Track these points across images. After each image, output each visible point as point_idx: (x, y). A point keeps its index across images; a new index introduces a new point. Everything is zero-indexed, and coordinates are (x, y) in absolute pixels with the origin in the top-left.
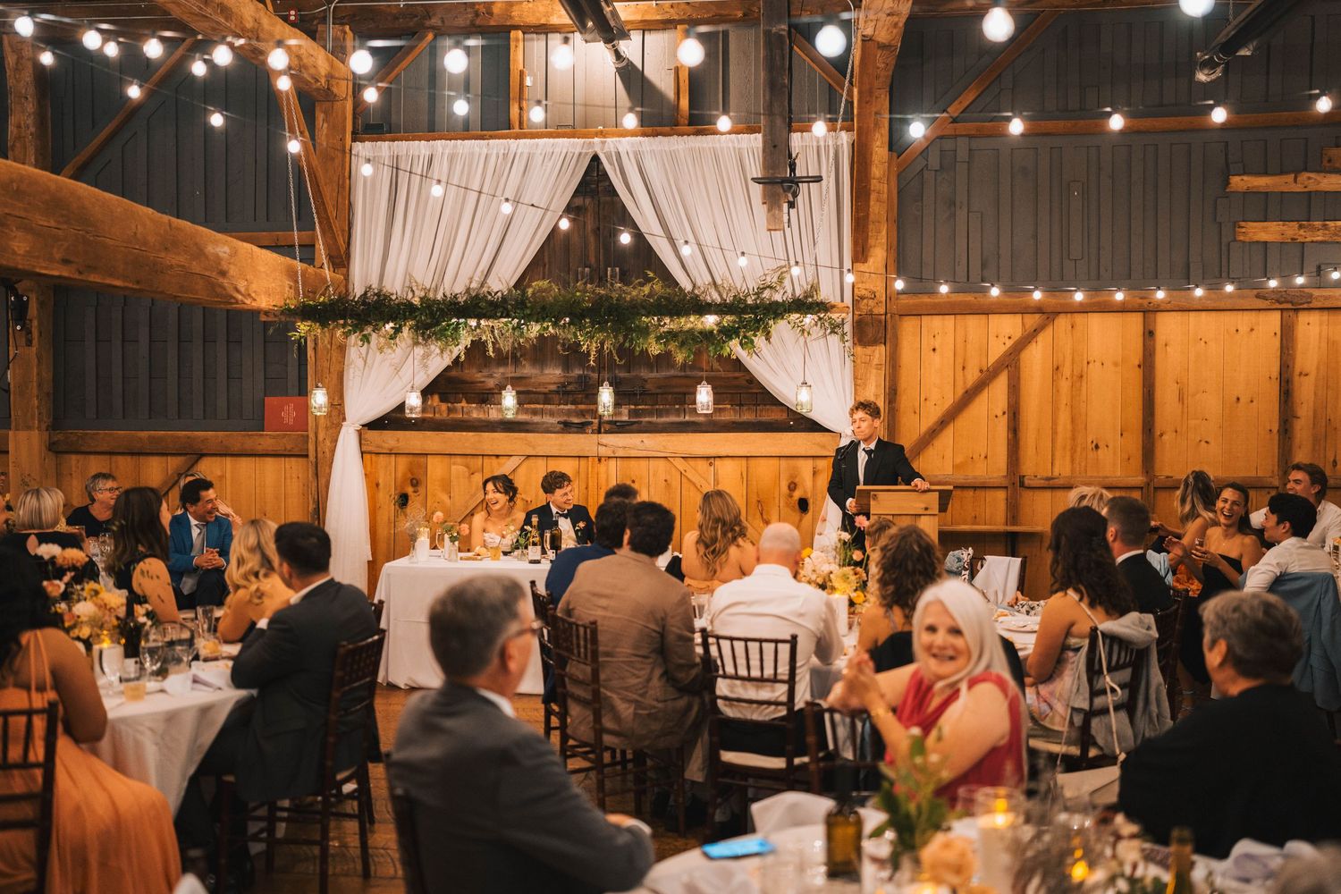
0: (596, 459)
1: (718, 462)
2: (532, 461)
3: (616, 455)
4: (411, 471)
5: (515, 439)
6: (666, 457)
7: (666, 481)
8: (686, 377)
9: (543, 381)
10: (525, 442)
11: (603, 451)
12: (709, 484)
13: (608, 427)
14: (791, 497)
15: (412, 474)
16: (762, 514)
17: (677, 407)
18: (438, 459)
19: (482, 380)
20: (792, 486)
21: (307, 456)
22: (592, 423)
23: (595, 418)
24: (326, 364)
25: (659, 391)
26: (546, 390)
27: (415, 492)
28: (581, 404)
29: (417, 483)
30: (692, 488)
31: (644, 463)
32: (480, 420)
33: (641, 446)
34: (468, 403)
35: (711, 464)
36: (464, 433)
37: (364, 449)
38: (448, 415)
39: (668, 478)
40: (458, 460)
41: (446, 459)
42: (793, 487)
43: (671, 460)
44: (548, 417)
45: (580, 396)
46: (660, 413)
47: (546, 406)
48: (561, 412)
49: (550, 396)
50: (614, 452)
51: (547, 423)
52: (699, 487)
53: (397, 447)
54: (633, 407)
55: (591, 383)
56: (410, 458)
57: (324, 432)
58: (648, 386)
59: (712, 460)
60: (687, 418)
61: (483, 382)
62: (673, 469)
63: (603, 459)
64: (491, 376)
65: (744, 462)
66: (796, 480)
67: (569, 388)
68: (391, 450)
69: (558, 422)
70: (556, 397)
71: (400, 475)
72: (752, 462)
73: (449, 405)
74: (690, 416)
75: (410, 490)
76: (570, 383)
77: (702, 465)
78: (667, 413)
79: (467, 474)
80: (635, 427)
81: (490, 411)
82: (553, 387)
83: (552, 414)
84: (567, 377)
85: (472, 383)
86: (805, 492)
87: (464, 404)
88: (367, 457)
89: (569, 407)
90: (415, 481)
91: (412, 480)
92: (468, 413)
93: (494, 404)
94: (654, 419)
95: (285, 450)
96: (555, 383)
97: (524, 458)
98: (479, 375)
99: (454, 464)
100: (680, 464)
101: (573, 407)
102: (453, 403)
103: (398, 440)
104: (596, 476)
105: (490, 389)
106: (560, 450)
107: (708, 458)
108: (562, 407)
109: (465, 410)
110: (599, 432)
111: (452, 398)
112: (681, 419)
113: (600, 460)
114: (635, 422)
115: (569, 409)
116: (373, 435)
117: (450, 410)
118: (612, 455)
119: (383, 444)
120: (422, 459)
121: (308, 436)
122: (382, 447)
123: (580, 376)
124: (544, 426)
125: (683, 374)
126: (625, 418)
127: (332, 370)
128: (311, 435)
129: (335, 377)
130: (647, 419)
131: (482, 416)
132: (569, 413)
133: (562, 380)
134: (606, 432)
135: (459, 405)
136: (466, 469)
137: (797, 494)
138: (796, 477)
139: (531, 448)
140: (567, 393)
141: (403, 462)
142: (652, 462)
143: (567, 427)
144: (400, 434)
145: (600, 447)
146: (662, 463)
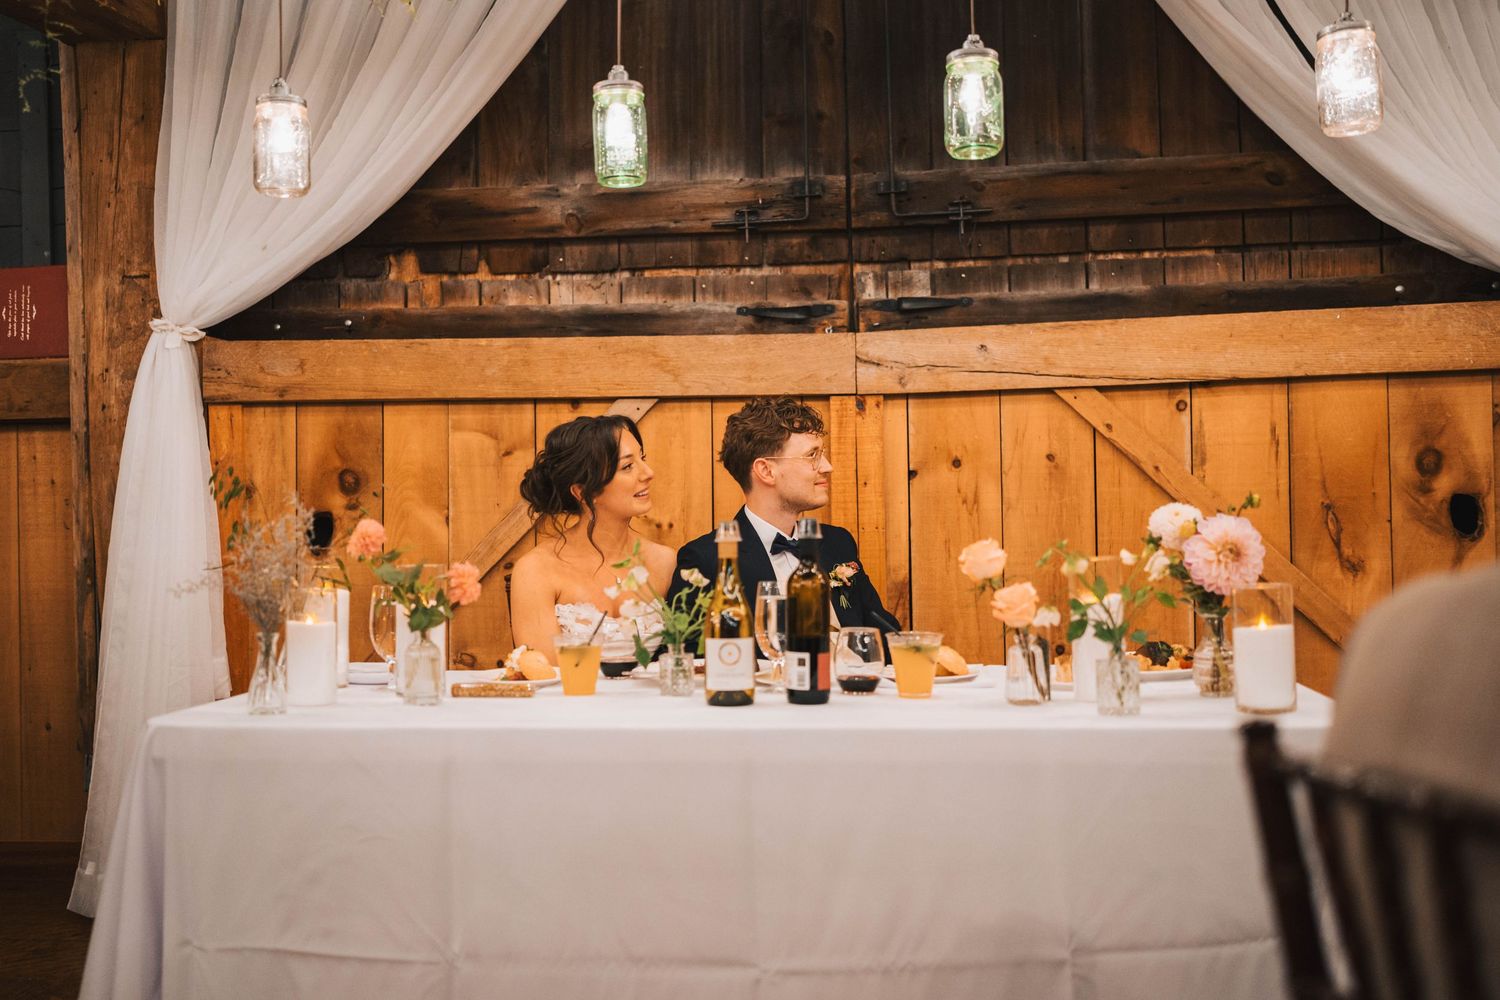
0: (851, 402)
1: (1201, 400)
2: (672, 412)
3: (910, 388)
4: (339, 448)
5: (627, 351)
6: (1050, 391)
7: (1050, 457)
8: (1096, 172)
9: (697, 201)
10: (652, 359)
11: (871, 380)
12: (1180, 461)
13: (876, 317)
14: (1426, 490)
15: (343, 457)
16: (1337, 544)
17: (1065, 260)
18: (412, 413)
19: (530, 204)
20: (1429, 460)
21: (64, 423)
22: (832, 309)
23: (838, 297)
24: (107, 168)
25: (1014, 215)
26: (706, 226)
27: (352, 507)
28: (798, 263)
29: (358, 482)
30: (1128, 475)
31: (984, 409)
32: (525, 313)
33: (979, 360)
34: (494, 272)
35: (1180, 407)
36: (483, 342)
37: (212, 390)
38: (443, 302)
39: (1056, 449)
40: (469, 415)
41: (436, 414)
42: (1430, 462)
43: (1065, 395)
44: (710, 300)
45: (795, 241)
46: (1018, 278)
47: (702, 272)
48: (741, 286)
49: (713, 243)
50: (901, 381)
51: (709, 314)
52: (1150, 471)
53: (301, 386)
54: (941, 265)
55: (827, 199)
56: (338, 415)
57: (104, 353)
58: (987, 203)
59: (1185, 395)
60: (1095, 287)
61: (533, 210)
62: (1072, 424)
63: (870, 402)
64: (554, 194)
65: (1278, 396)
66: (1441, 444)
67: (769, 215)
68: (283, 392)
69: (740, 311)
70: (730, 248)
71: (309, 460)
72: (1305, 395)
73: (445, 279)
74: (1102, 281)
75: (337, 502)
76: (769, 204)
77: (1155, 407)
78: (1039, 275)
79: (492, 455)
80: (952, 313)
81: (554, 289)
82: (725, 216)
83: (719, 291)
84: (762, 187)
85: (505, 214)
86: (1471, 475)
87: (483, 275)
88: (220, 413)
89: (766, 271)
90: (350, 479)
91: (342, 475)
92: (494, 298)
93: (565, 273)
94: (1004, 293)
95: (10, 409)
96: (727, 205)
97: (648, 404)
98: (521, 192)
99: (458, 427)
100: (1093, 407)
101: (777, 272)
102: (453, 274)
103: (302, 365)
104: (851, 450)
105: (552, 229)
106: (749, 379)
107: (1172, 387)
108: (748, 271)
109: (486, 289)
110: (853, 328)
111: (451, 258)
112: (1080, 289)
113: (861, 406)
114: (952, 304)
115: (766, 279)
116: (234, 353)
117: (445, 292)
118: (898, 389)
119: (260, 377)
120: (369, 418)
121: (67, 369)
122: (257, 386)
123: (797, 183)
124: (701, 322)
125: (1081, 165)
126: (923, 292)
127: (124, 183)
128: (75, 362)
129: (131, 199)
130: (985, 294)
131: (531, 302)
132: (766, 285)
133: (748, 196)
134: (871, 328)
135: (470, 277)
136: (488, 442)
137: (1444, 485)
138: (1441, 432)
139: (669, 377)
140: (761, 232)
141: (317, 426)
142: (1009, 405)
143: (763, 320)
144: (306, 348)
145: (862, 368)
146: (1037, 407)
